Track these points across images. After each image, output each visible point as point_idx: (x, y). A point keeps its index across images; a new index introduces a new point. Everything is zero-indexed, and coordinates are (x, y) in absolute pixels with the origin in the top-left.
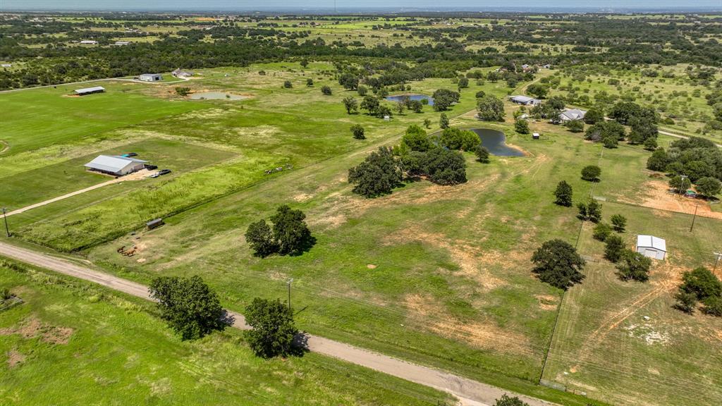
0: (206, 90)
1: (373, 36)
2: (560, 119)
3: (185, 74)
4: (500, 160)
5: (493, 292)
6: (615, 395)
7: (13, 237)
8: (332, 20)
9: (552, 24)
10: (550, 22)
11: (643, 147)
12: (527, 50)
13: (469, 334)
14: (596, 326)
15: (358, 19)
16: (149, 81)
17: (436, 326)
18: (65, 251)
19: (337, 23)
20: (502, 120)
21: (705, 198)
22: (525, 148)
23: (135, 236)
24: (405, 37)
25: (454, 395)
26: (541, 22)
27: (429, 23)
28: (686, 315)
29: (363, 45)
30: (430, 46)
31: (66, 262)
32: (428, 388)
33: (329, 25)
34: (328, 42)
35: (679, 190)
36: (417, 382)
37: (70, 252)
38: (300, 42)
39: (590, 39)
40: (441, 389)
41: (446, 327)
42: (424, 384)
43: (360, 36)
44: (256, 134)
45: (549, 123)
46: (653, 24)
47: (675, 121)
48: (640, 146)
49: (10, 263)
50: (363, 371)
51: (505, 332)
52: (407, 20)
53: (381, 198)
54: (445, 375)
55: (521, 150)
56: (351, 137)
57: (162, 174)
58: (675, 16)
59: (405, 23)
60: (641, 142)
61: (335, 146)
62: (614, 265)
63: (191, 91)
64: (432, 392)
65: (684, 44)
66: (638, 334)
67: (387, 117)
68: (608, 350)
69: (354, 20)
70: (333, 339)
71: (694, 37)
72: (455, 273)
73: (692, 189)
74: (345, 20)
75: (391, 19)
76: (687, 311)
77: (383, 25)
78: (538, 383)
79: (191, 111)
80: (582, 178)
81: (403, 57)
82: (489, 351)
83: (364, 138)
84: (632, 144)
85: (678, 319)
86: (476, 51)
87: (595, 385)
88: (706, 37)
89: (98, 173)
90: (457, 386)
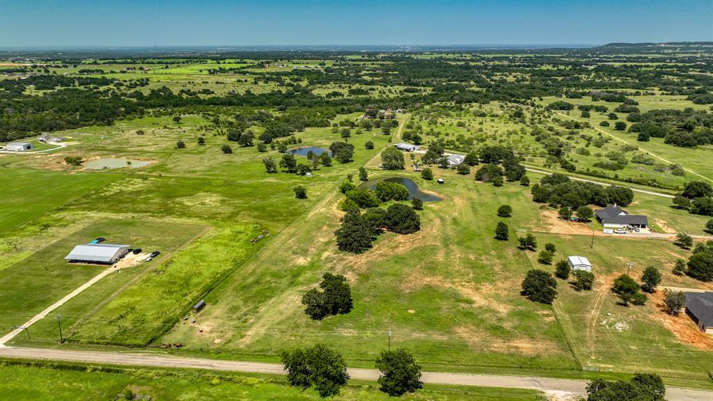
0: (98, 158)
1: (217, 83)
2: (448, 164)
3: (55, 139)
4: (429, 206)
5: (509, 315)
6: (626, 367)
7: (66, 343)
8: (159, 63)
9: (372, 64)
10: (370, 63)
11: (519, 182)
12: (366, 93)
13: (517, 347)
14: (585, 326)
15: (187, 62)
16: (19, 151)
17: (493, 347)
18: (139, 346)
19: (167, 67)
20: (403, 168)
21: (583, 221)
22: (440, 193)
23: (189, 320)
24: (249, 83)
25: (540, 390)
26: (363, 63)
27: (262, 66)
28: (626, 308)
29: (213, 93)
30: (280, 92)
31: (150, 356)
32: (521, 389)
33: (158, 69)
34: (175, 91)
35: (565, 216)
36: (512, 387)
37: (145, 346)
38: (146, 92)
39: (412, 80)
40: (529, 388)
41: (498, 345)
42: (517, 387)
43: (203, 83)
44: (203, 204)
45: (440, 167)
46: (453, 63)
47: (526, 158)
48: (516, 182)
49: (100, 368)
50: (472, 389)
51: (538, 341)
52: (238, 63)
53: (368, 252)
54: (525, 379)
55: (437, 195)
56: (293, 197)
57: (154, 257)
58: (464, 55)
59: (239, 66)
60: (518, 179)
61: (288, 208)
62: (566, 281)
63: (83, 160)
64: (525, 392)
65: (485, 83)
66: (610, 325)
67: (308, 174)
68: (602, 340)
69: (183, 63)
70: (433, 371)
71: (488, 76)
72: (474, 305)
73: (574, 216)
74: (173, 63)
75: (221, 62)
76: (626, 305)
77: (218, 69)
78: (581, 370)
79: (110, 184)
80: (498, 215)
81: (261, 105)
82: (538, 356)
83: (306, 198)
84: (510, 181)
85: (624, 312)
86: (325, 95)
87: (611, 364)
88: (496, 75)
89: (84, 264)
90: (537, 383)
